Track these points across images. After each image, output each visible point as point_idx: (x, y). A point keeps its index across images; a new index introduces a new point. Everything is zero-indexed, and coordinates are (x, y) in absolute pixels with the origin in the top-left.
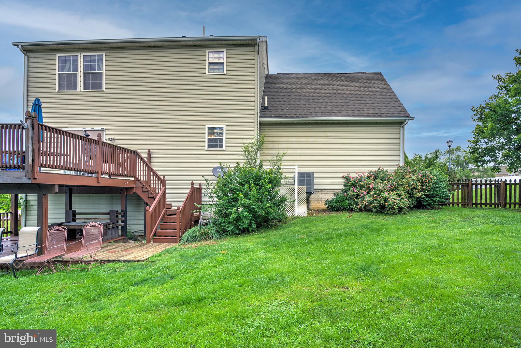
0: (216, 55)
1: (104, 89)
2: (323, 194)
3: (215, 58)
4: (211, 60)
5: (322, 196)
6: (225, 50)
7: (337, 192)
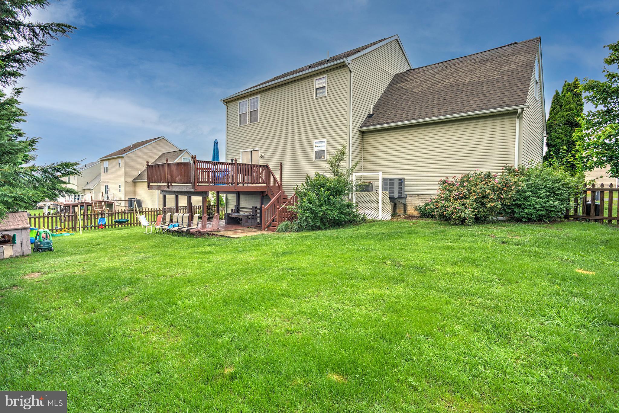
0: (321, 81)
1: (259, 121)
2: (421, 199)
3: (320, 83)
4: (318, 86)
5: (419, 201)
6: (326, 75)
7: (434, 197)
